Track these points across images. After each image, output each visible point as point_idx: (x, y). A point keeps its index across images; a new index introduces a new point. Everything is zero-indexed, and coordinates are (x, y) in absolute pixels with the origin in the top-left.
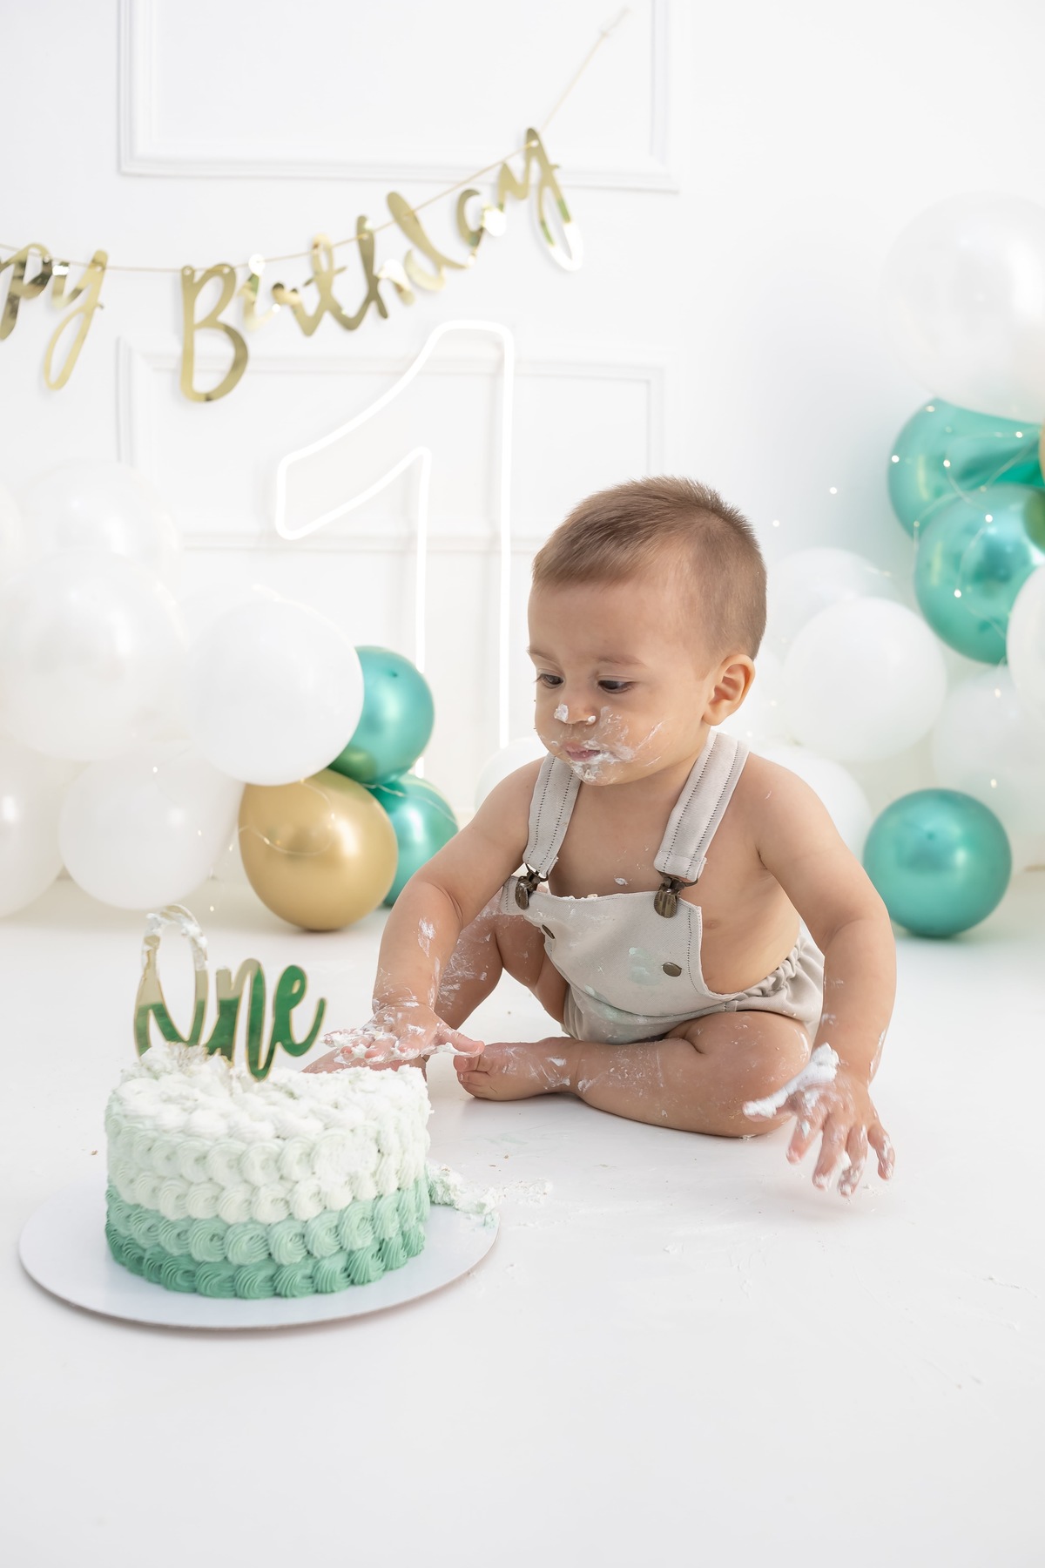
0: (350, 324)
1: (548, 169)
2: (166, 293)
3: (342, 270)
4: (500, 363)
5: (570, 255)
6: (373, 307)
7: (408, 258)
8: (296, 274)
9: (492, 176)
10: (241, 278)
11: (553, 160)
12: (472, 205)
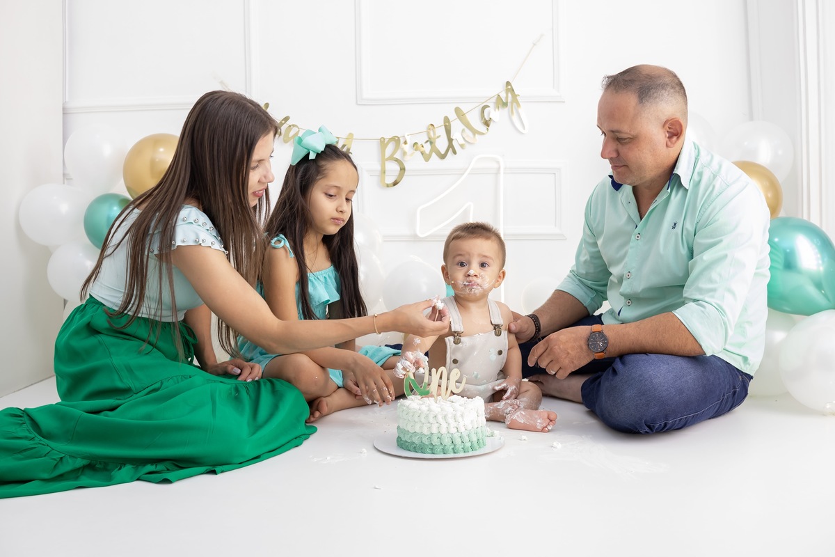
0: (443, 157)
1: (515, 96)
2: (374, 148)
3: (439, 136)
4: (499, 169)
5: (524, 129)
6: (451, 150)
7: (463, 130)
8: (422, 139)
9: (494, 100)
10: (402, 141)
11: (516, 93)
12: (486, 111)
